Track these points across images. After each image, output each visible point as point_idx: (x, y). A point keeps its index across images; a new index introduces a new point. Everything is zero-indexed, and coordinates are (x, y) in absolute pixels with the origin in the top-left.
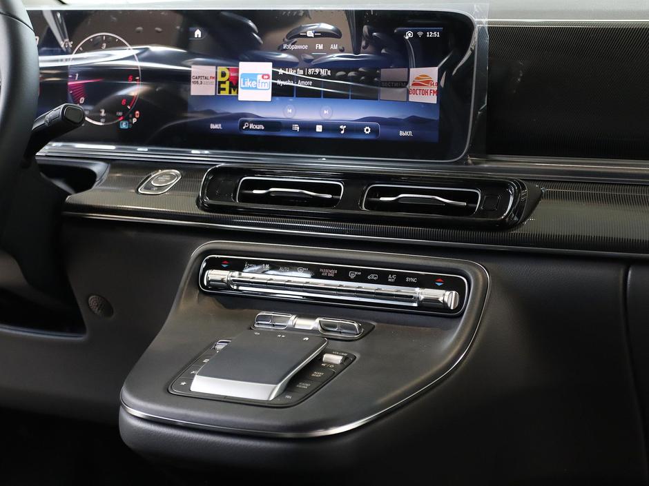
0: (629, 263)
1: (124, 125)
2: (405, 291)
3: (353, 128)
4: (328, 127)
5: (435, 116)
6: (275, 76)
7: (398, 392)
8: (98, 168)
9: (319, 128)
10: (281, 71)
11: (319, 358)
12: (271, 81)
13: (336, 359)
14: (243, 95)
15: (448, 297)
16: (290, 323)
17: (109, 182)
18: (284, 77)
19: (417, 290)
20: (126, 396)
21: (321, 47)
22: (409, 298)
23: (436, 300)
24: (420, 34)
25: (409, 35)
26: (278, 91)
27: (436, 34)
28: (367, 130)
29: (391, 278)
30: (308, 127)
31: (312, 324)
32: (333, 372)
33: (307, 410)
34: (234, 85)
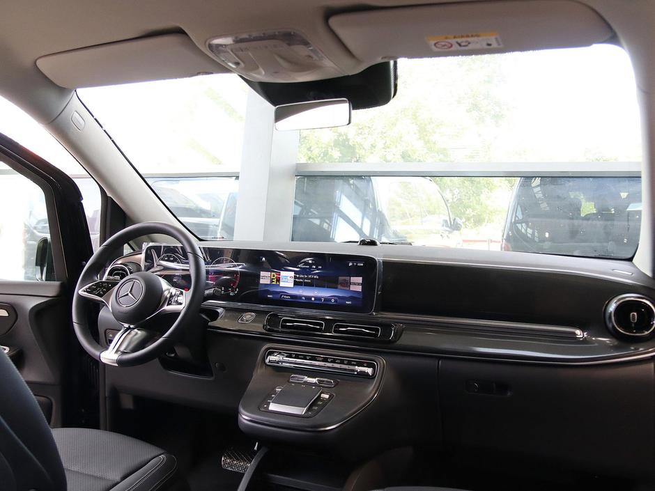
0: (440, 358)
1: (231, 294)
2: (351, 367)
3: (327, 299)
4: (316, 298)
5: (361, 296)
6: (295, 277)
7: (354, 410)
8: (220, 310)
9: (313, 299)
10: (298, 276)
11: (319, 396)
12: (293, 279)
13: (327, 396)
14: (282, 284)
15: (369, 371)
16: (304, 380)
17: (225, 317)
18: (299, 278)
19: (356, 367)
20: (241, 410)
21: (315, 267)
22: (354, 371)
23: (365, 372)
24: (355, 264)
25: (350, 264)
26: (296, 284)
27: (362, 265)
28: (333, 301)
29: (345, 362)
30: (309, 298)
31: (314, 380)
32: (326, 402)
33: (318, 419)
34: (278, 280)
